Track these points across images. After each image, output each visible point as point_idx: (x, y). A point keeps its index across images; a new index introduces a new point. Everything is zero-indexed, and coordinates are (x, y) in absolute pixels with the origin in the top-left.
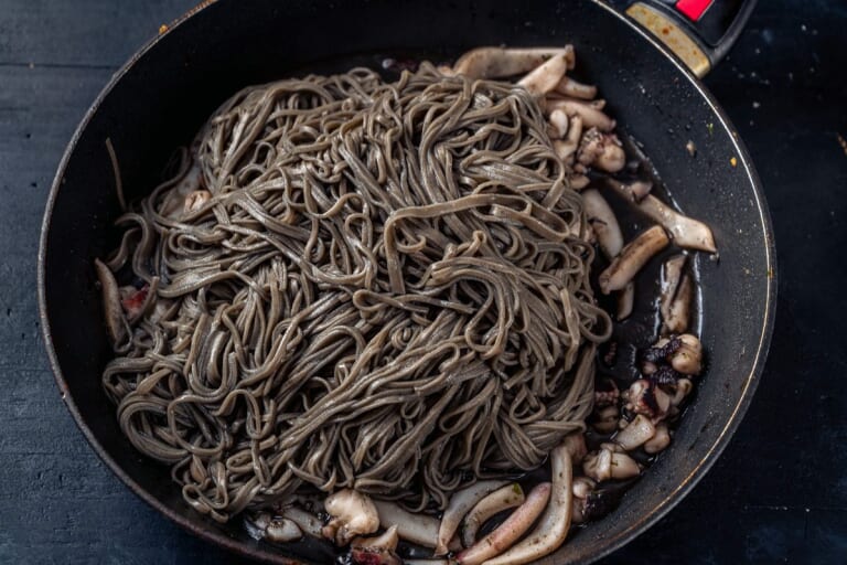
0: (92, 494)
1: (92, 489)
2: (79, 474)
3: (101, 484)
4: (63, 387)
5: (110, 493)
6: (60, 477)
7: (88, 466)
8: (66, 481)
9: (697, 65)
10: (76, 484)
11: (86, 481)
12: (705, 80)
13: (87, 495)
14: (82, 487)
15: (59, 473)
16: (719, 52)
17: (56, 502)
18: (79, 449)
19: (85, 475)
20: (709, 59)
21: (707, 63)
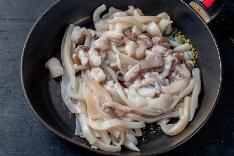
0: (25, 138)
1: (25, 136)
2: (21, 132)
3: (27, 135)
4: (25, 92)
5: (30, 138)
6: (16, 133)
7: (24, 130)
8: (18, 134)
9: (207, 20)
10: (20, 135)
12: (209, 24)
13: (23, 138)
14: (22, 136)
15: (16, 132)
16: (213, 17)
17: (15, 140)
18: (21, 125)
19: (23, 133)
20: (210, 18)
21: (209, 20)
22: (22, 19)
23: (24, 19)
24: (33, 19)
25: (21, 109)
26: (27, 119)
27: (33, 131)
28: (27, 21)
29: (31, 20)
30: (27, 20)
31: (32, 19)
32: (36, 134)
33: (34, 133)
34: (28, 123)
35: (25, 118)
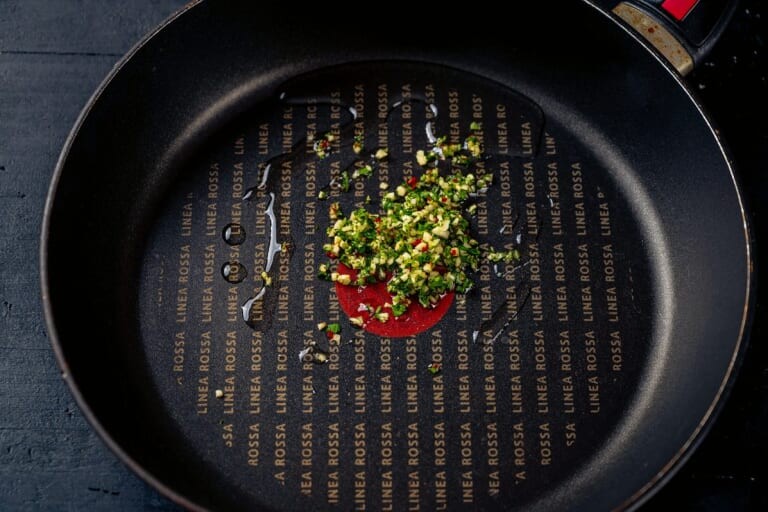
0: (61, 467)
1: (60, 462)
2: (46, 448)
3: (69, 458)
4: (63, 366)
5: (77, 466)
6: (30, 451)
7: (56, 440)
8: (35, 455)
9: (681, 62)
10: (45, 458)
11: (54, 455)
12: (690, 78)
13: (56, 468)
14: (50, 461)
15: (28, 447)
16: (702, 52)
17: (25, 475)
18: (48, 424)
19: (54, 450)
20: (692, 58)
21: (690, 62)
22: (48, 50)
23: (58, 50)
24: (90, 52)
25: (48, 365)
26: (67, 403)
27: (90, 443)
28: (69, 57)
29: (82, 54)
30: (67, 54)
31: (85, 52)
32: (100, 454)
33: (92, 451)
34: (70, 415)
35: (61, 399)
